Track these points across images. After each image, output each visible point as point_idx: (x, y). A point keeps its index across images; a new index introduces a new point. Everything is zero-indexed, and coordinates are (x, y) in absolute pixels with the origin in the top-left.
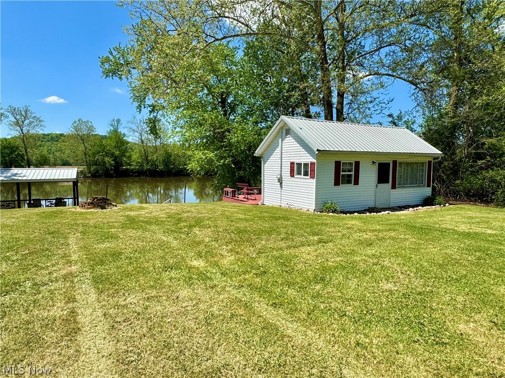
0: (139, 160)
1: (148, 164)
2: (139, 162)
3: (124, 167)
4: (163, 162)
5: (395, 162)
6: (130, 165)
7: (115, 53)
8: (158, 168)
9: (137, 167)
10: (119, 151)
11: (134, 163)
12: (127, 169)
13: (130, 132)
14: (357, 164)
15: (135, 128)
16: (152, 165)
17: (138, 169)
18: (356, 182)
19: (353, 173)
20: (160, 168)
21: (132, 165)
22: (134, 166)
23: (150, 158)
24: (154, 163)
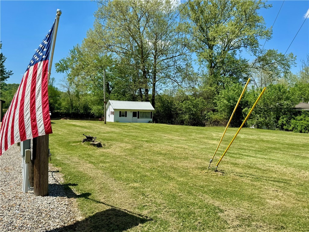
0: (67, 106)
1: (72, 109)
2: (66, 108)
3: (56, 111)
4: (83, 108)
5: (138, 112)
6: (59, 109)
7: (61, 62)
8: (79, 112)
9: (65, 111)
10: (53, 100)
11: (63, 108)
12: (57, 112)
13: (61, 87)
14: (126, 112)
15: (65, 85)
16: (75, 110)
17: (65, 112)
18: (126, 116)
19: (125, 114)
20: (81, 112)
21: (61, 109)
22: (63, 110)
23: (74, 105)
24: (77, 109)
